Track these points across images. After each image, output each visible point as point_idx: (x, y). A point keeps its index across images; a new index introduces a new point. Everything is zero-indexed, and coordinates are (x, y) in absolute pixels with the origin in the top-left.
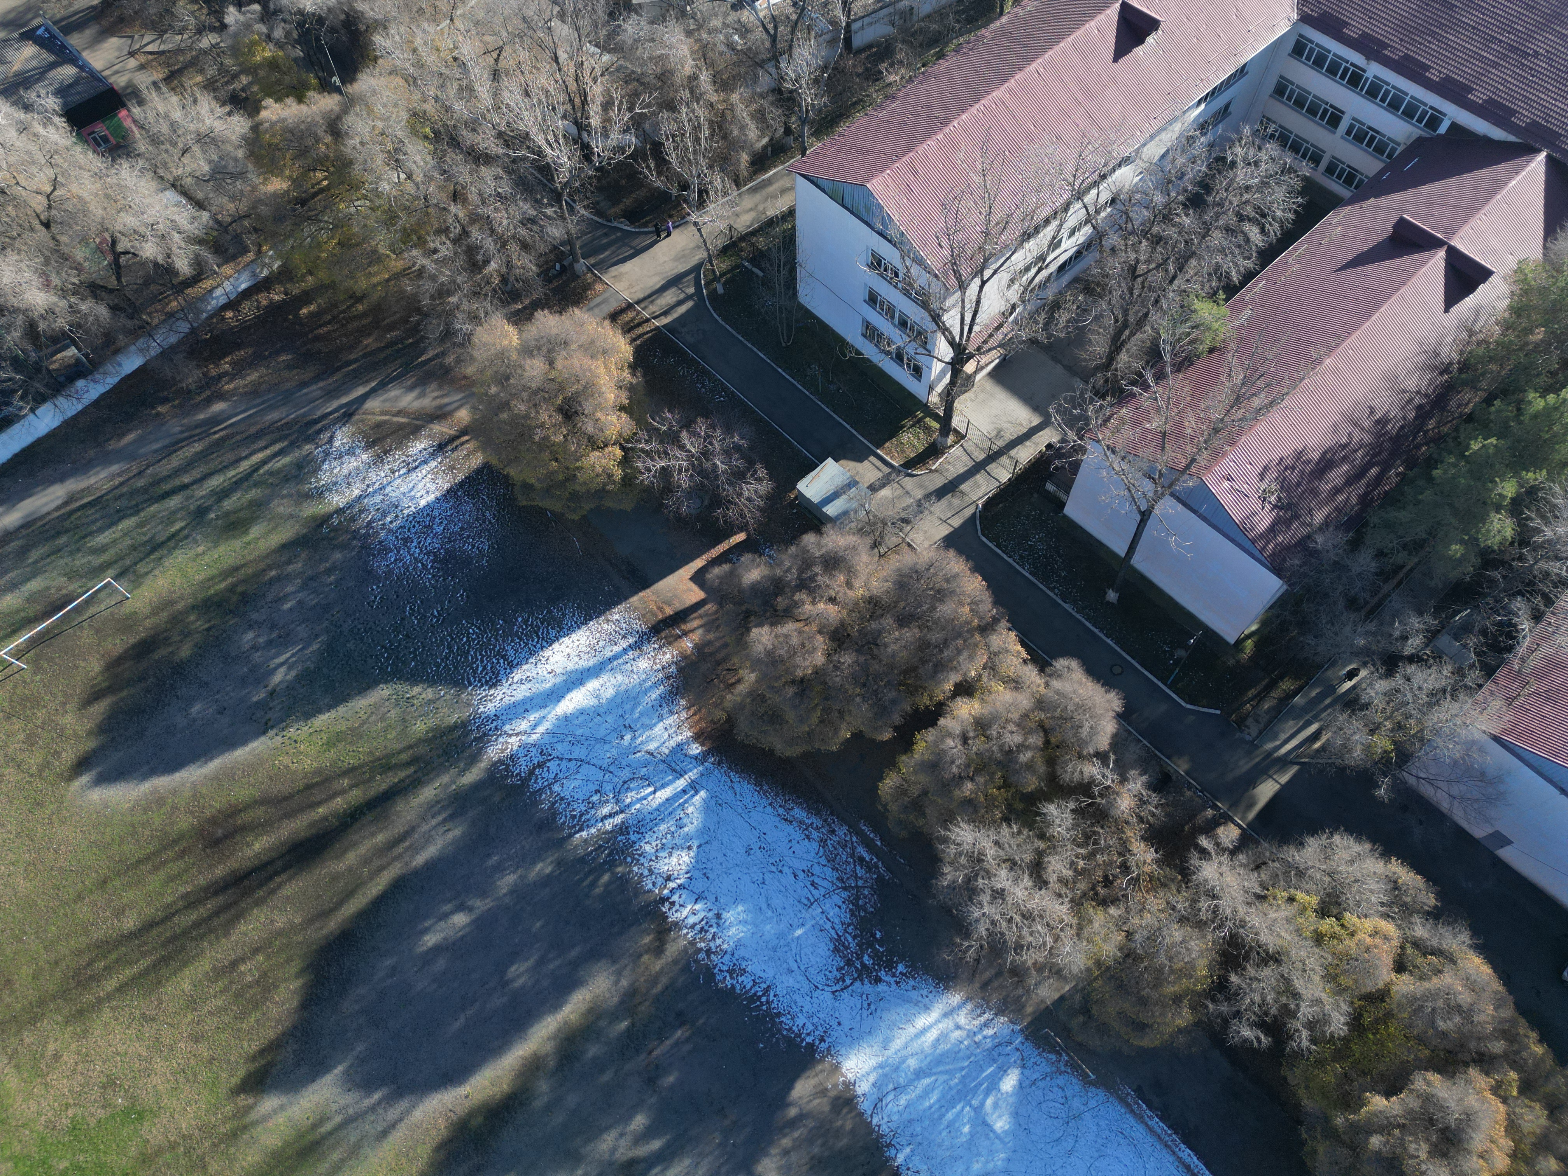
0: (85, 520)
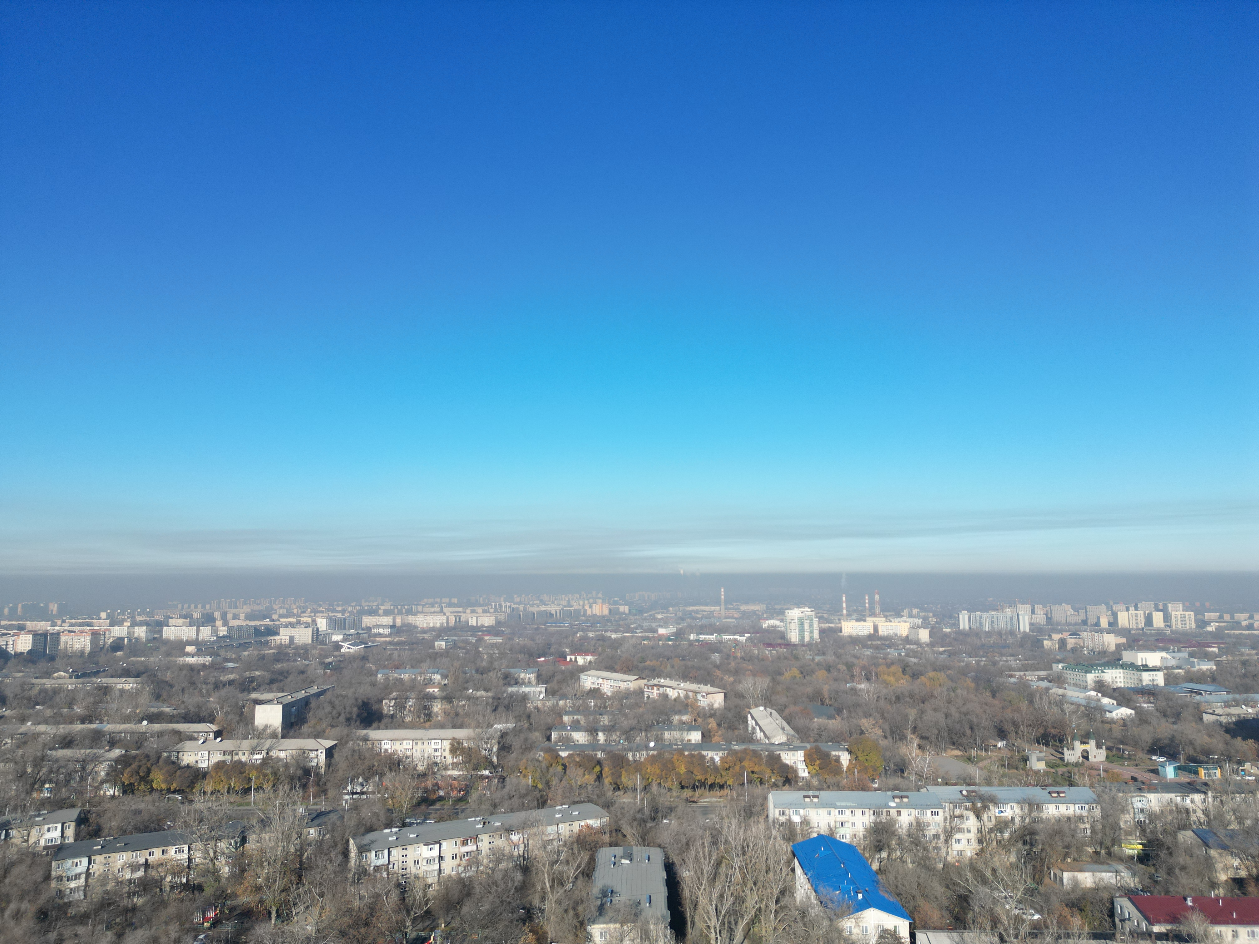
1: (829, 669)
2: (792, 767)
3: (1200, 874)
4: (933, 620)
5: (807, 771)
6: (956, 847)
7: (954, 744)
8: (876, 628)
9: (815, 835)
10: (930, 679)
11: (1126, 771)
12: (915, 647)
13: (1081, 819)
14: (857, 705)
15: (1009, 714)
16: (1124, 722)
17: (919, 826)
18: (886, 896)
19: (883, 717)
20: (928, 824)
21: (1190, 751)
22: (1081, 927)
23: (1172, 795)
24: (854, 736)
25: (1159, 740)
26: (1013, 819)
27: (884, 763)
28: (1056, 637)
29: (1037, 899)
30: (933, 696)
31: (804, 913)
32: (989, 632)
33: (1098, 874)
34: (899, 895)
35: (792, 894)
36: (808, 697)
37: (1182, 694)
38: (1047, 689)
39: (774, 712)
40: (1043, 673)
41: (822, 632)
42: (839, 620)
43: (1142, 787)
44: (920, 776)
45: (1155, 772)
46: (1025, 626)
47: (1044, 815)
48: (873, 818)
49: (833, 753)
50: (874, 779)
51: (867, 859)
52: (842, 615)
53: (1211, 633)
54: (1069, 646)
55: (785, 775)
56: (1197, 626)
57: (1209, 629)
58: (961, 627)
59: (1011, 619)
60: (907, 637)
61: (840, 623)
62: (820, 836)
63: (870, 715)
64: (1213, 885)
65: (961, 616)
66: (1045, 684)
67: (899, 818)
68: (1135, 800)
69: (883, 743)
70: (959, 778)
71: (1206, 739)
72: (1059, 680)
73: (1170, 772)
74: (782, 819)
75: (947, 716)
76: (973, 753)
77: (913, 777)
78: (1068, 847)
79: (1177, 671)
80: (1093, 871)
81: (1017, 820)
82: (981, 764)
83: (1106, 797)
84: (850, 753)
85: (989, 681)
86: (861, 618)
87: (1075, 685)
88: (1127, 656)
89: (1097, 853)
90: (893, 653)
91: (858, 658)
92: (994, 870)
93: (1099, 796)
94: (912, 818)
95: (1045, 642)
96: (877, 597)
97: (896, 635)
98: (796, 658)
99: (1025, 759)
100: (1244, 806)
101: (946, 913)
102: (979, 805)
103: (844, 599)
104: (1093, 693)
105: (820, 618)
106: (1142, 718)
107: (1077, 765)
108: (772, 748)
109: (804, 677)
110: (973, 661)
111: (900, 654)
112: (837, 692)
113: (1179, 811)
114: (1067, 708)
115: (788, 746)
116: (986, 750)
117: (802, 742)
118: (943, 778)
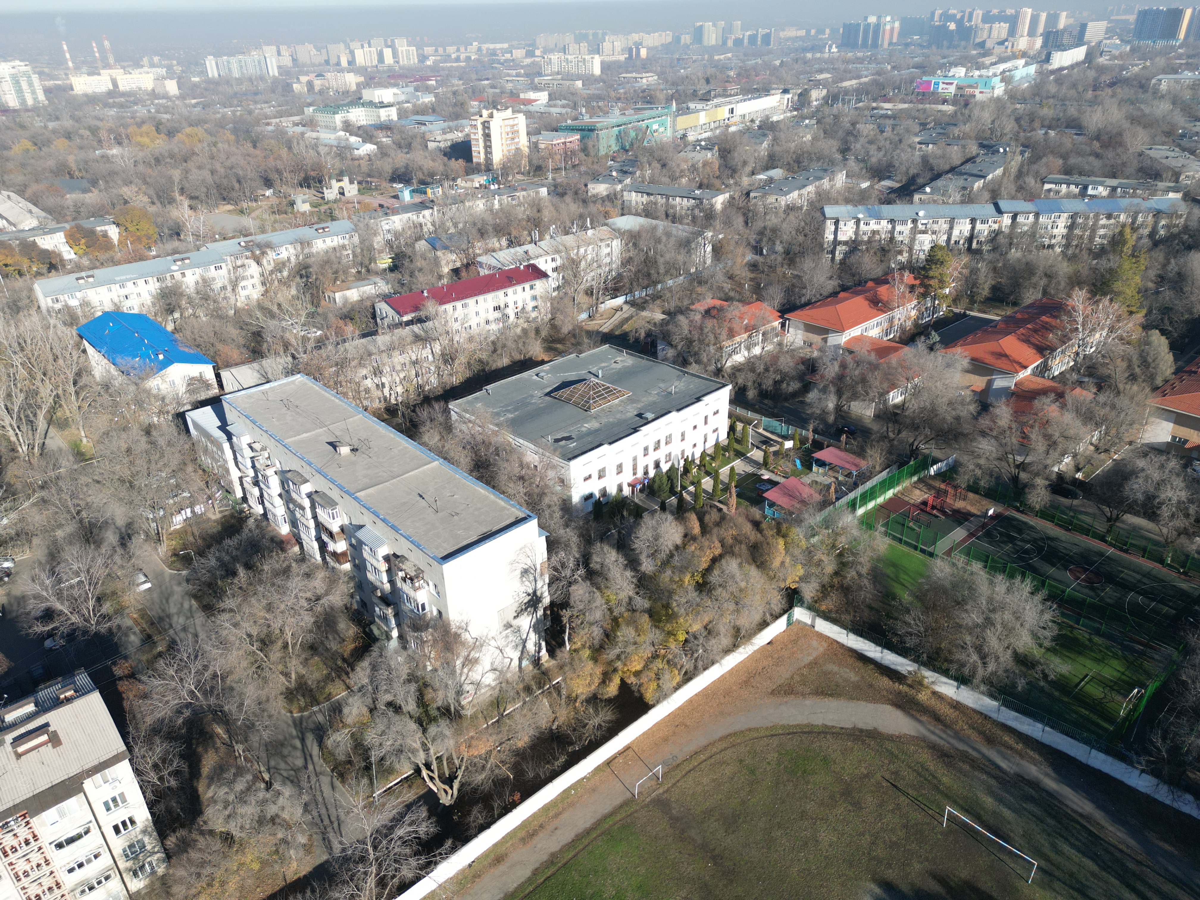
0: (1074, 831)
1: (68, 136)
2: (54, 252)
3: (432, 271)
4: (178, 69)
5: (72, 252)
6: (243, 293)
7: (224, 199)
8: (115, 83)
9: (99, 314)
10: (188, 135)
11: (374, 200)
12: (164, 101)
13: (344, 247)
14: (113, 174)
15: (271, 163)
16: (370, 158)
17: (206, 282)
18: (186, 350)
19: (145, 182)
20: (214, 279)
21: (420, 176)
22: (353, 332)
23: (410, 215)
24: (118, 207)
25: (397, 169)
26: (289, 259)
27: (157, 230)
28: (304, 79)
29: (318, 319)
30: (194, 154)
31: (106, 386)
32: (239, 79)
33: (362, 289)
34: (198, 346)
35: (89, 373)
36: (51, 171)
37: (411, 127)
38: (303, 134)
39: (12, 194)
40: (297, 119)
41: (47, 91)
42: (66, 75)
43: (386, 211)
44: (197, 236)
45: (396, 197)
46: (274, 71)
47: (314, 250)
48: (158, 285)
49: (99, 229)
50: (150, 248)
51: (161, 323)
52: (68, 68)
53: (429, 66)
54: (317, 88)
55: (48, 261)
56: (419, 61)
57: (428, 63)
58: (210, 75)
59: (259, 62)
60: (153, 90)
61: (68, 79)
62: (106, 314)
63: (131, 183)
64: (440, 277)
65: (207, 63)
66: (299, 129)
67: (184, 279)
68: (383, 223)
69: (152, 209)
70: (235, 231)
71: (431, 163)
72: (311, 124)
73: (407, 196)
74: (58, 306)
75: (213, 172)
76: (245, 205)
77: (191, 238)
78: (336, 272)
79: (406, 105)
80: (357, 287)
81: (293, 259)
82: (253, 215)
83: (361, 225)
84: (118, 225)
85: (248, 131)
86: (94, 72)
87: (326, 127)
88: (367, 95)
89: (359, 272)
90: (141, 111)
91: (102, 120)
92: (279, 305)
93: (356, 225)
94: (197, 277)
95: (295, 86)
96: (106, 43)
97: (140, 89)
98: (23, 127)
99: (292, 204)
100: (457, 214)
101: (244, 350)
102: (258, 252)
103: (65, 47)
104: (342, 133)
105: (41, 74)
106: (383, 152)
107: (335, 201)
108: (22, 235)
109: (40, 149)
110: (228, 111)
111: (149, 111)
112: (86, 162)
113: (415, 227)
114: (323, 150)
115: (43, 230)
116: (256, 201)
117: (58, 223)
118: (220, 234)
